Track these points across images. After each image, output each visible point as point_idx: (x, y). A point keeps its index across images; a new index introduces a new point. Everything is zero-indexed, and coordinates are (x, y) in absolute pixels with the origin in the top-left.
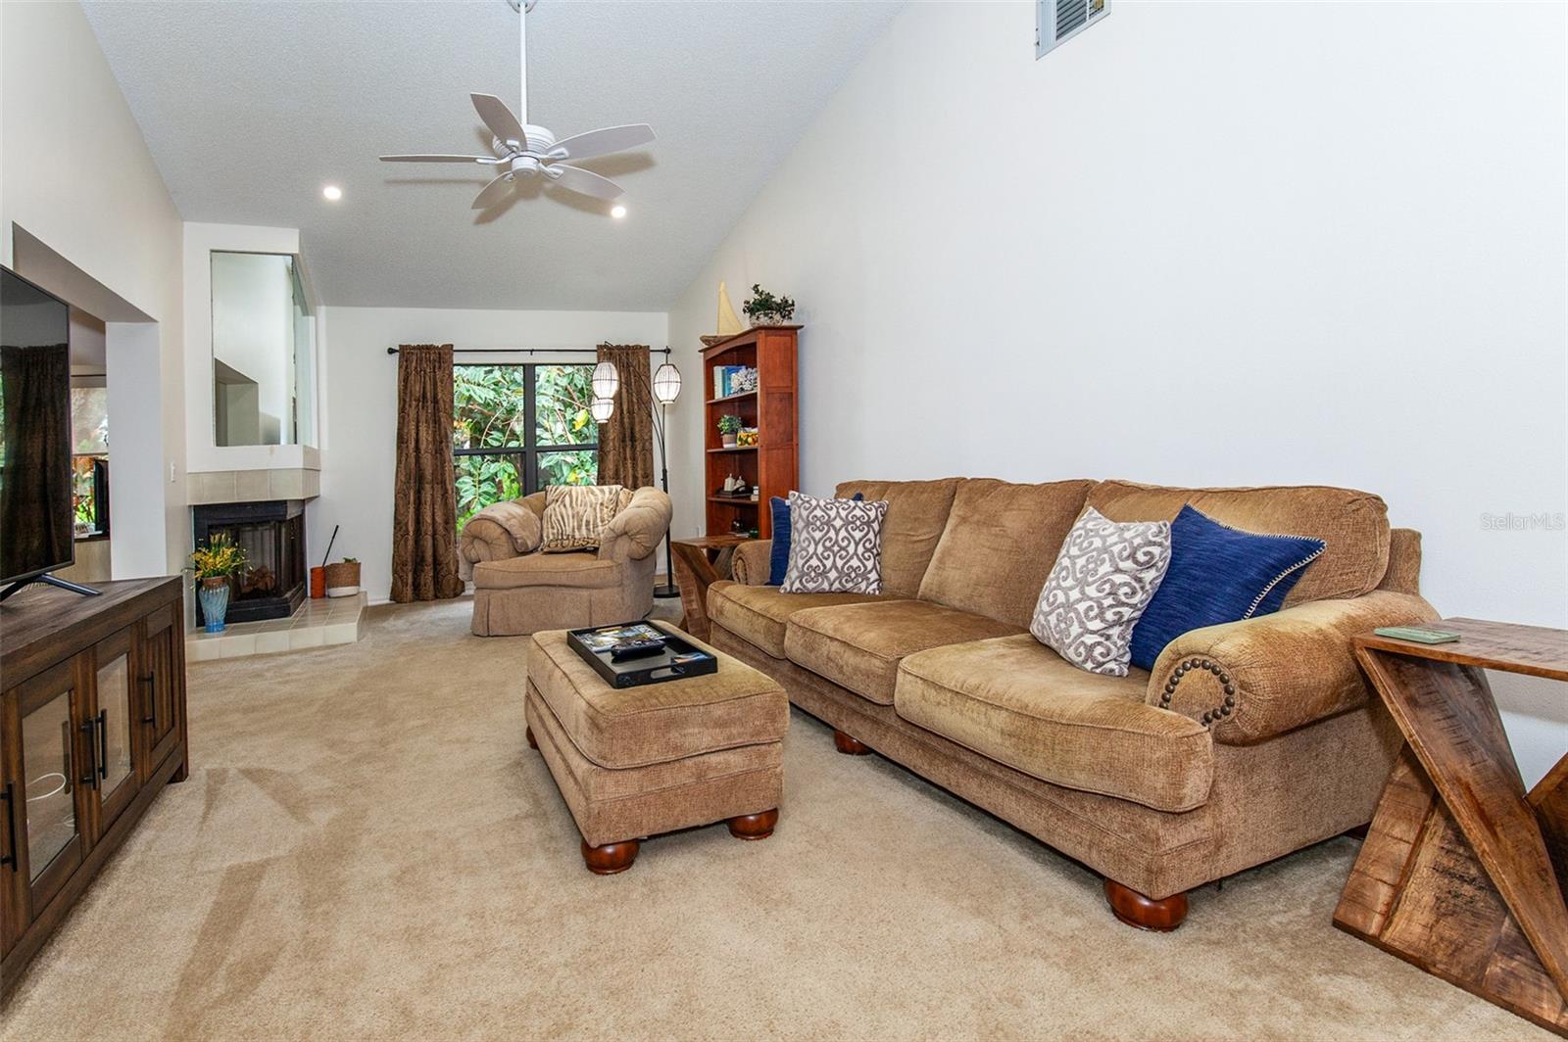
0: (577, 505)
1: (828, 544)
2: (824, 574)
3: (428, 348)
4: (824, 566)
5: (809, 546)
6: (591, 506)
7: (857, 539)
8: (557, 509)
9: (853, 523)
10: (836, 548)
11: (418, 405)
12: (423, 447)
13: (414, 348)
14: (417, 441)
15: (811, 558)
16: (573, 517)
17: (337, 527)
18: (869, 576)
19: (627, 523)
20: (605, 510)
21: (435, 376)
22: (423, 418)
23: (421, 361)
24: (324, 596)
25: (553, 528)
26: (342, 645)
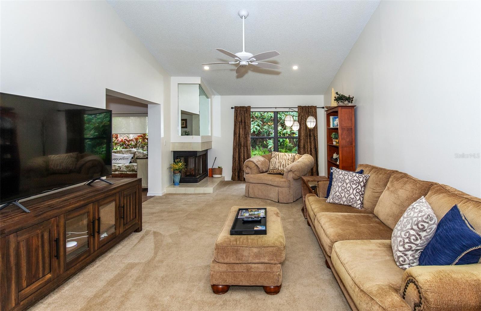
0: (280, 159)
1: (343, 188)
2: (341, 198)
3: (243, 107)
4: (341, 196)
5: (336, 188)
6: (285, 160)
7: (354, 188)
8: (274, 160)
9: (353, 182)
10: (346, 190)
11: (240, 124)
12: (241, 136)
13: (239, 107)
14: (239, 134)
15: (337, 192)
16: (279, 163)
17: (216, 157)
18: (357, 202)
19: (291, 168)
20: (289, 161)
21: (245, 116)
22: (241, 127)
23: (241, 111)
24: (212, 177)
25: (272, 165)
26: (208, 194)
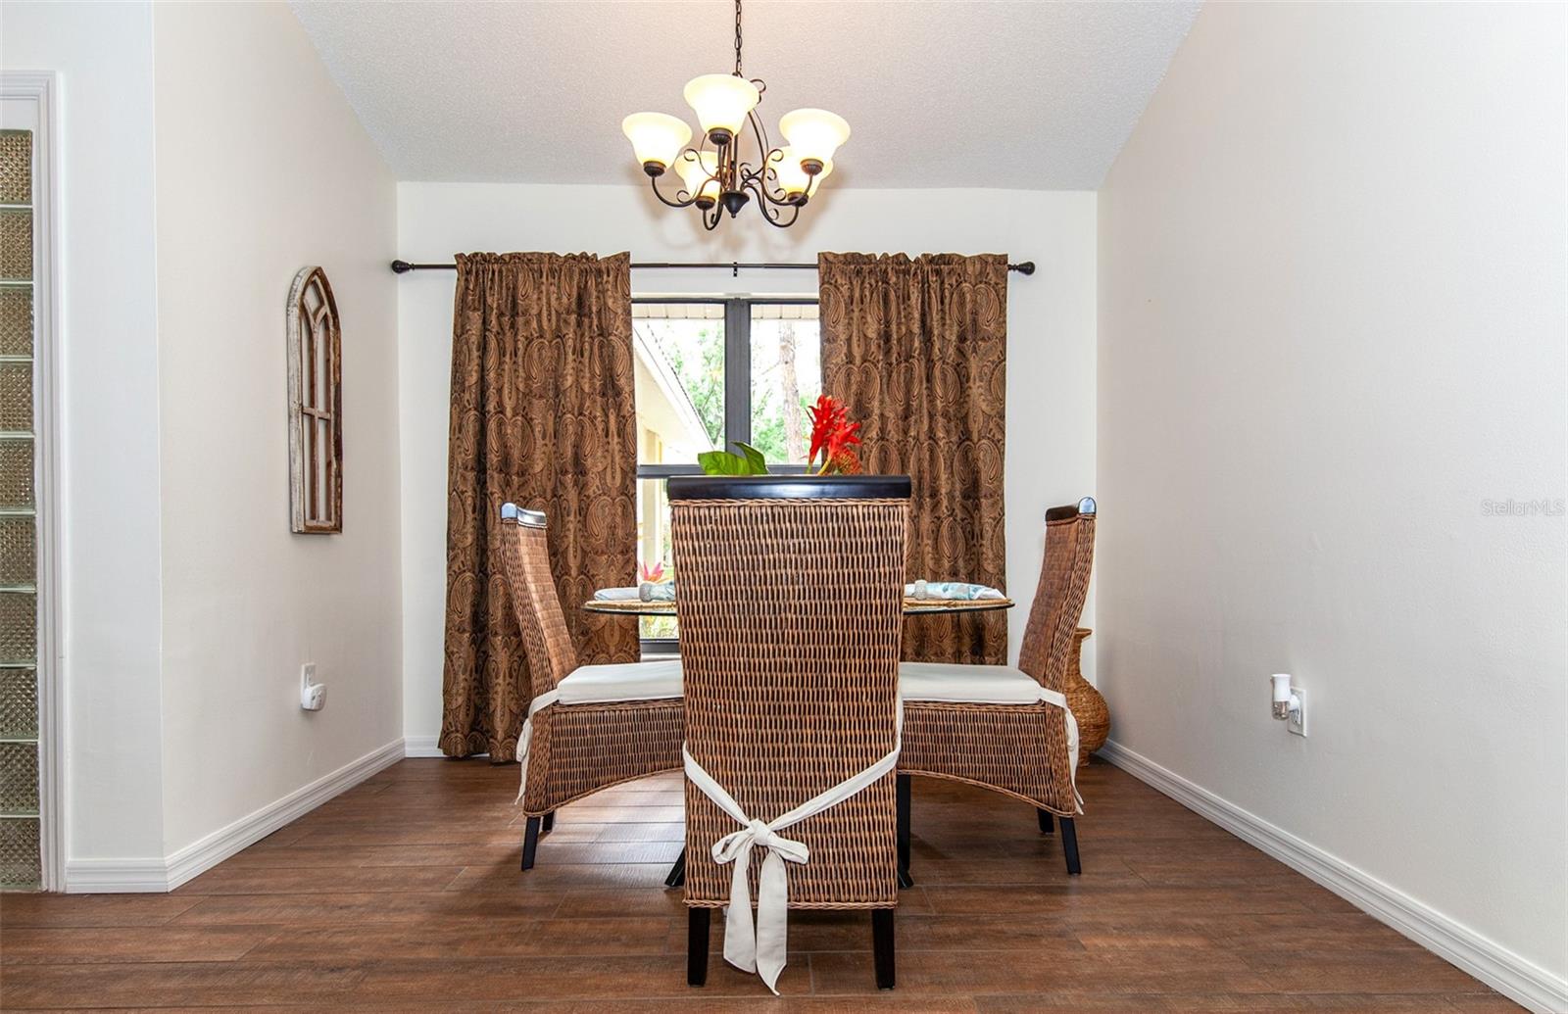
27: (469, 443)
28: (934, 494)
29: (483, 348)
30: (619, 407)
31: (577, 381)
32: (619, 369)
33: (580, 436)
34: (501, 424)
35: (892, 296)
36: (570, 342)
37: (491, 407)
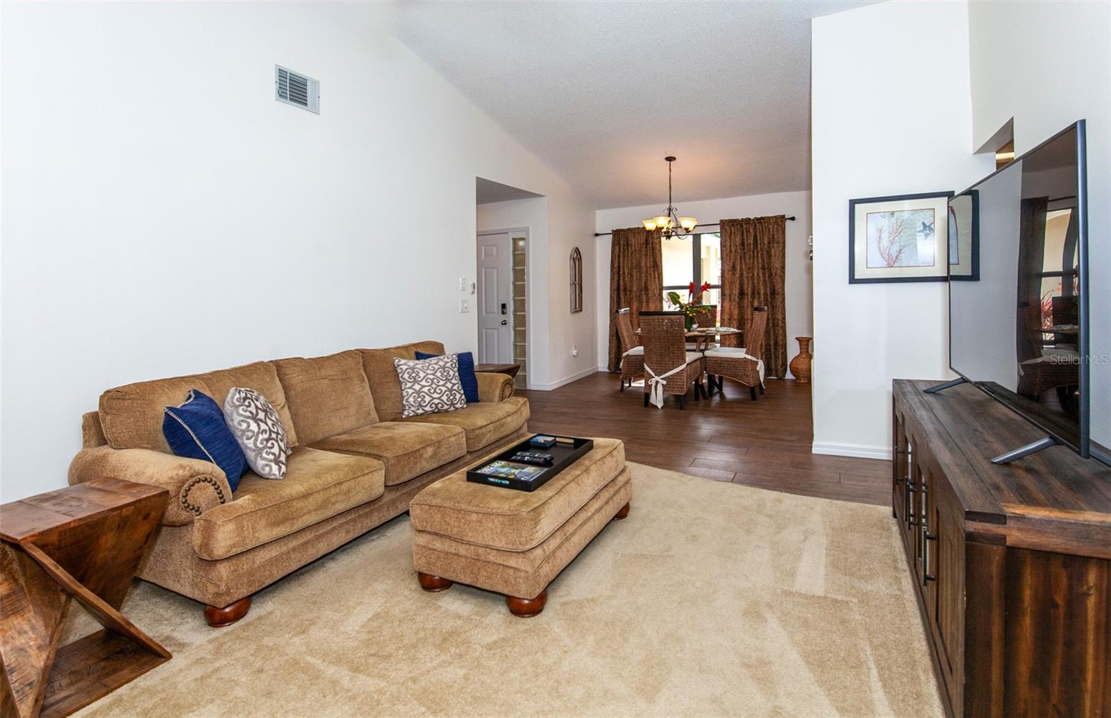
27: (616, 284)
28: (759, 294)
29: (619, 256)
30: (658, 270)
31: (646, 264)
32: (658, 260)
33: (646, 280)
34: (624, 277)
35: (745, 231)
36: (643, 253)
37: (621, 273)
